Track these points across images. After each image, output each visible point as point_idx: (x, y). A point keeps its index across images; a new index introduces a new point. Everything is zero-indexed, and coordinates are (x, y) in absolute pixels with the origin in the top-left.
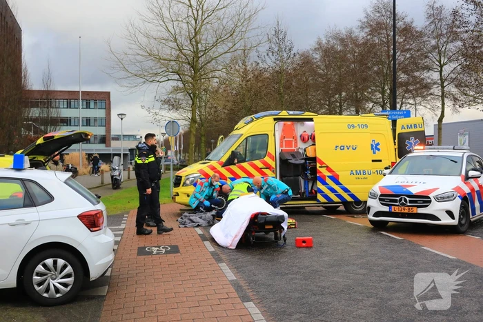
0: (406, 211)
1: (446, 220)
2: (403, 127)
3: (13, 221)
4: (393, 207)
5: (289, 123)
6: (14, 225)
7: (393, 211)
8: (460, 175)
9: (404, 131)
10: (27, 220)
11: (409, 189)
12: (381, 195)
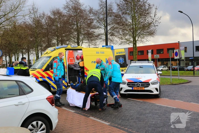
0: (140, 89)
1: (155, 92)
2: (117, 53)
3: (17, 103)
4: (134, 88)
5: (71, 51)
6: (17, 105)
7: (134, 89)
8: (155, 73)
9: (117, 55)
10: (23, 102)
11: (140, 79)
12: (128, 83)
